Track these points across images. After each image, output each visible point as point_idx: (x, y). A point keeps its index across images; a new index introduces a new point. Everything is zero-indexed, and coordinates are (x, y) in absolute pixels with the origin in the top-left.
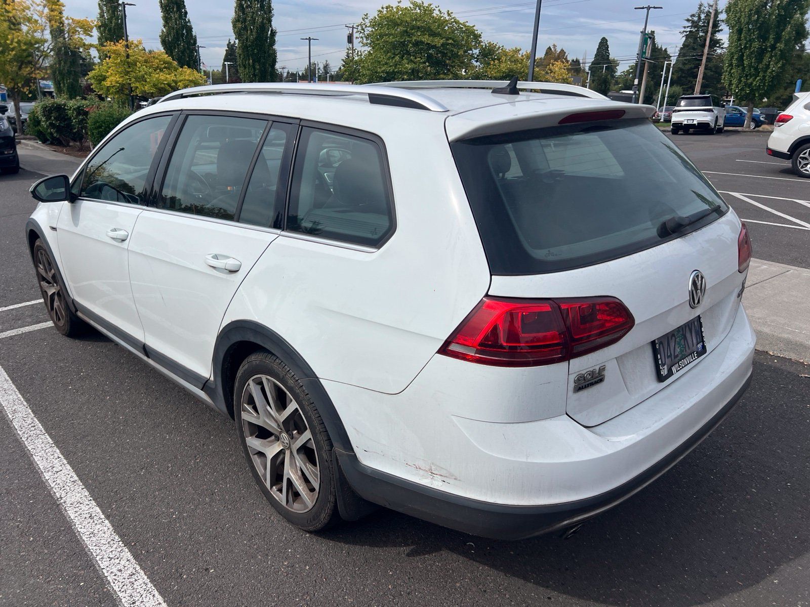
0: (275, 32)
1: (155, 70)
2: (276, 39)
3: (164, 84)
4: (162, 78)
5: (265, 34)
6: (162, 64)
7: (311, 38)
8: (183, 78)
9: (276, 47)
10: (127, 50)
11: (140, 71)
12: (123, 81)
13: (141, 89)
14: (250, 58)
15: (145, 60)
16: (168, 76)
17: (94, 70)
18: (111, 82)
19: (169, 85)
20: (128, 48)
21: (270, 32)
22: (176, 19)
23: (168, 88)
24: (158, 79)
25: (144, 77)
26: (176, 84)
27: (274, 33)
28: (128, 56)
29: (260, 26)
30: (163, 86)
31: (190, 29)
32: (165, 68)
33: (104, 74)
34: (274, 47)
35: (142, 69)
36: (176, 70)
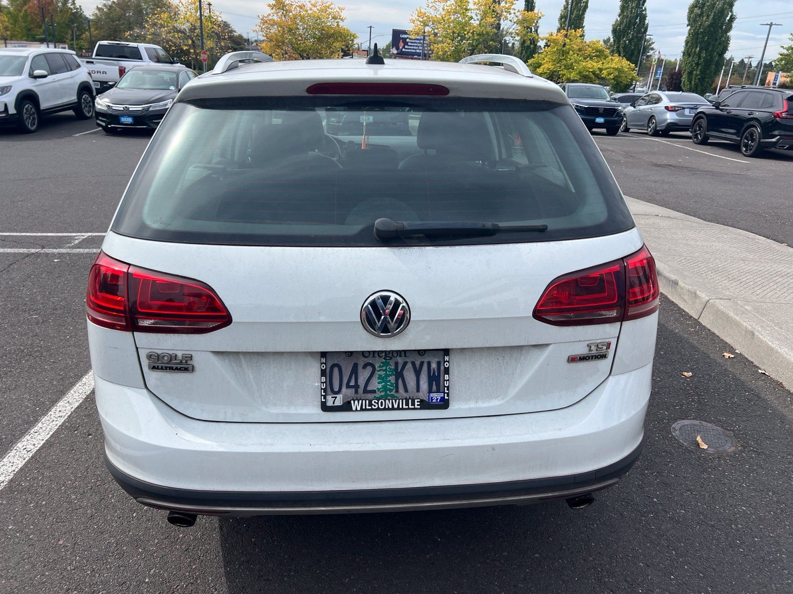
0: (734, 18)
1: (585, 59)
2: (734, 25)
3: (589, 71)
4: (589, 66)
5: (722, 20)
6: (594, 53)
7: (773, 23)
8: (610, 66)
9: (731, 34)
10: (565, 39)
11: (570, 59)
12: (554, 68)
13: (567, 76)
14: (699, 45)
15: (579, 48)
16: (595, 64)
17: (533, 58)
18: (544, 69)
19: (594, 73)
20: (566, 38)
21: (728, 18)
22: (632, 8)
23: (591, 75)
24: (584, 67)
25: (572, 64)
26: (601, 72)
27: (732, 19)
28: (564, 45)
29: (718, 11)
30: (587, 73)
31: (644, 17)
32: (596, 56)
33: (540, 61)
34: (728, 34)
35: (573, 57)
36: (606, 57)
